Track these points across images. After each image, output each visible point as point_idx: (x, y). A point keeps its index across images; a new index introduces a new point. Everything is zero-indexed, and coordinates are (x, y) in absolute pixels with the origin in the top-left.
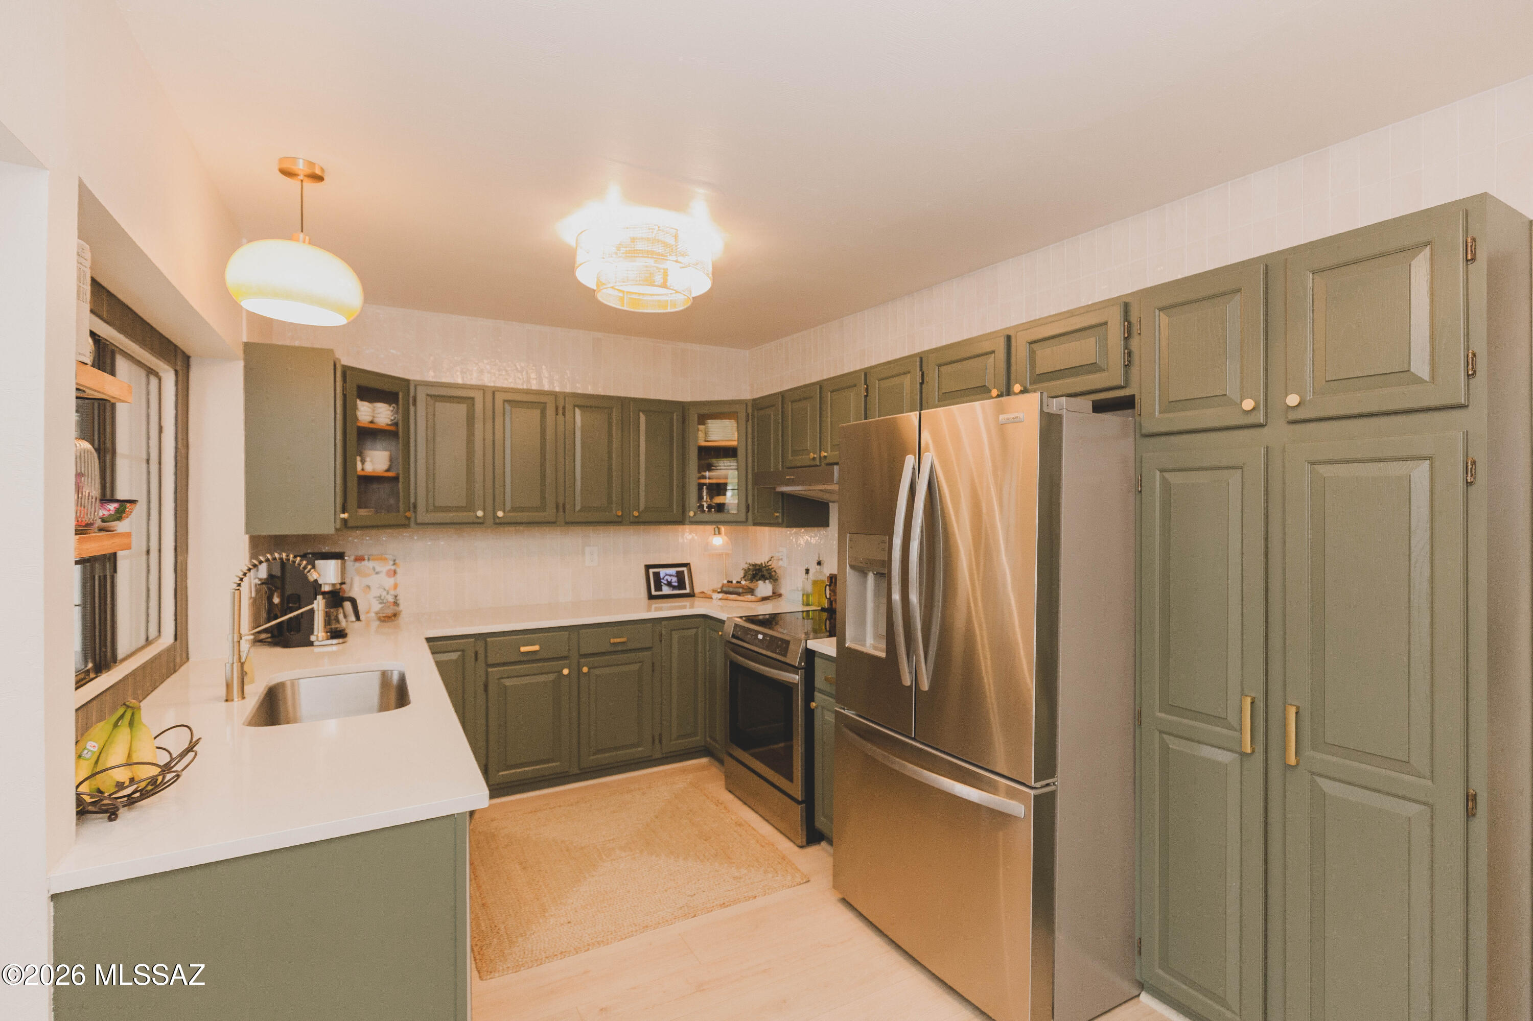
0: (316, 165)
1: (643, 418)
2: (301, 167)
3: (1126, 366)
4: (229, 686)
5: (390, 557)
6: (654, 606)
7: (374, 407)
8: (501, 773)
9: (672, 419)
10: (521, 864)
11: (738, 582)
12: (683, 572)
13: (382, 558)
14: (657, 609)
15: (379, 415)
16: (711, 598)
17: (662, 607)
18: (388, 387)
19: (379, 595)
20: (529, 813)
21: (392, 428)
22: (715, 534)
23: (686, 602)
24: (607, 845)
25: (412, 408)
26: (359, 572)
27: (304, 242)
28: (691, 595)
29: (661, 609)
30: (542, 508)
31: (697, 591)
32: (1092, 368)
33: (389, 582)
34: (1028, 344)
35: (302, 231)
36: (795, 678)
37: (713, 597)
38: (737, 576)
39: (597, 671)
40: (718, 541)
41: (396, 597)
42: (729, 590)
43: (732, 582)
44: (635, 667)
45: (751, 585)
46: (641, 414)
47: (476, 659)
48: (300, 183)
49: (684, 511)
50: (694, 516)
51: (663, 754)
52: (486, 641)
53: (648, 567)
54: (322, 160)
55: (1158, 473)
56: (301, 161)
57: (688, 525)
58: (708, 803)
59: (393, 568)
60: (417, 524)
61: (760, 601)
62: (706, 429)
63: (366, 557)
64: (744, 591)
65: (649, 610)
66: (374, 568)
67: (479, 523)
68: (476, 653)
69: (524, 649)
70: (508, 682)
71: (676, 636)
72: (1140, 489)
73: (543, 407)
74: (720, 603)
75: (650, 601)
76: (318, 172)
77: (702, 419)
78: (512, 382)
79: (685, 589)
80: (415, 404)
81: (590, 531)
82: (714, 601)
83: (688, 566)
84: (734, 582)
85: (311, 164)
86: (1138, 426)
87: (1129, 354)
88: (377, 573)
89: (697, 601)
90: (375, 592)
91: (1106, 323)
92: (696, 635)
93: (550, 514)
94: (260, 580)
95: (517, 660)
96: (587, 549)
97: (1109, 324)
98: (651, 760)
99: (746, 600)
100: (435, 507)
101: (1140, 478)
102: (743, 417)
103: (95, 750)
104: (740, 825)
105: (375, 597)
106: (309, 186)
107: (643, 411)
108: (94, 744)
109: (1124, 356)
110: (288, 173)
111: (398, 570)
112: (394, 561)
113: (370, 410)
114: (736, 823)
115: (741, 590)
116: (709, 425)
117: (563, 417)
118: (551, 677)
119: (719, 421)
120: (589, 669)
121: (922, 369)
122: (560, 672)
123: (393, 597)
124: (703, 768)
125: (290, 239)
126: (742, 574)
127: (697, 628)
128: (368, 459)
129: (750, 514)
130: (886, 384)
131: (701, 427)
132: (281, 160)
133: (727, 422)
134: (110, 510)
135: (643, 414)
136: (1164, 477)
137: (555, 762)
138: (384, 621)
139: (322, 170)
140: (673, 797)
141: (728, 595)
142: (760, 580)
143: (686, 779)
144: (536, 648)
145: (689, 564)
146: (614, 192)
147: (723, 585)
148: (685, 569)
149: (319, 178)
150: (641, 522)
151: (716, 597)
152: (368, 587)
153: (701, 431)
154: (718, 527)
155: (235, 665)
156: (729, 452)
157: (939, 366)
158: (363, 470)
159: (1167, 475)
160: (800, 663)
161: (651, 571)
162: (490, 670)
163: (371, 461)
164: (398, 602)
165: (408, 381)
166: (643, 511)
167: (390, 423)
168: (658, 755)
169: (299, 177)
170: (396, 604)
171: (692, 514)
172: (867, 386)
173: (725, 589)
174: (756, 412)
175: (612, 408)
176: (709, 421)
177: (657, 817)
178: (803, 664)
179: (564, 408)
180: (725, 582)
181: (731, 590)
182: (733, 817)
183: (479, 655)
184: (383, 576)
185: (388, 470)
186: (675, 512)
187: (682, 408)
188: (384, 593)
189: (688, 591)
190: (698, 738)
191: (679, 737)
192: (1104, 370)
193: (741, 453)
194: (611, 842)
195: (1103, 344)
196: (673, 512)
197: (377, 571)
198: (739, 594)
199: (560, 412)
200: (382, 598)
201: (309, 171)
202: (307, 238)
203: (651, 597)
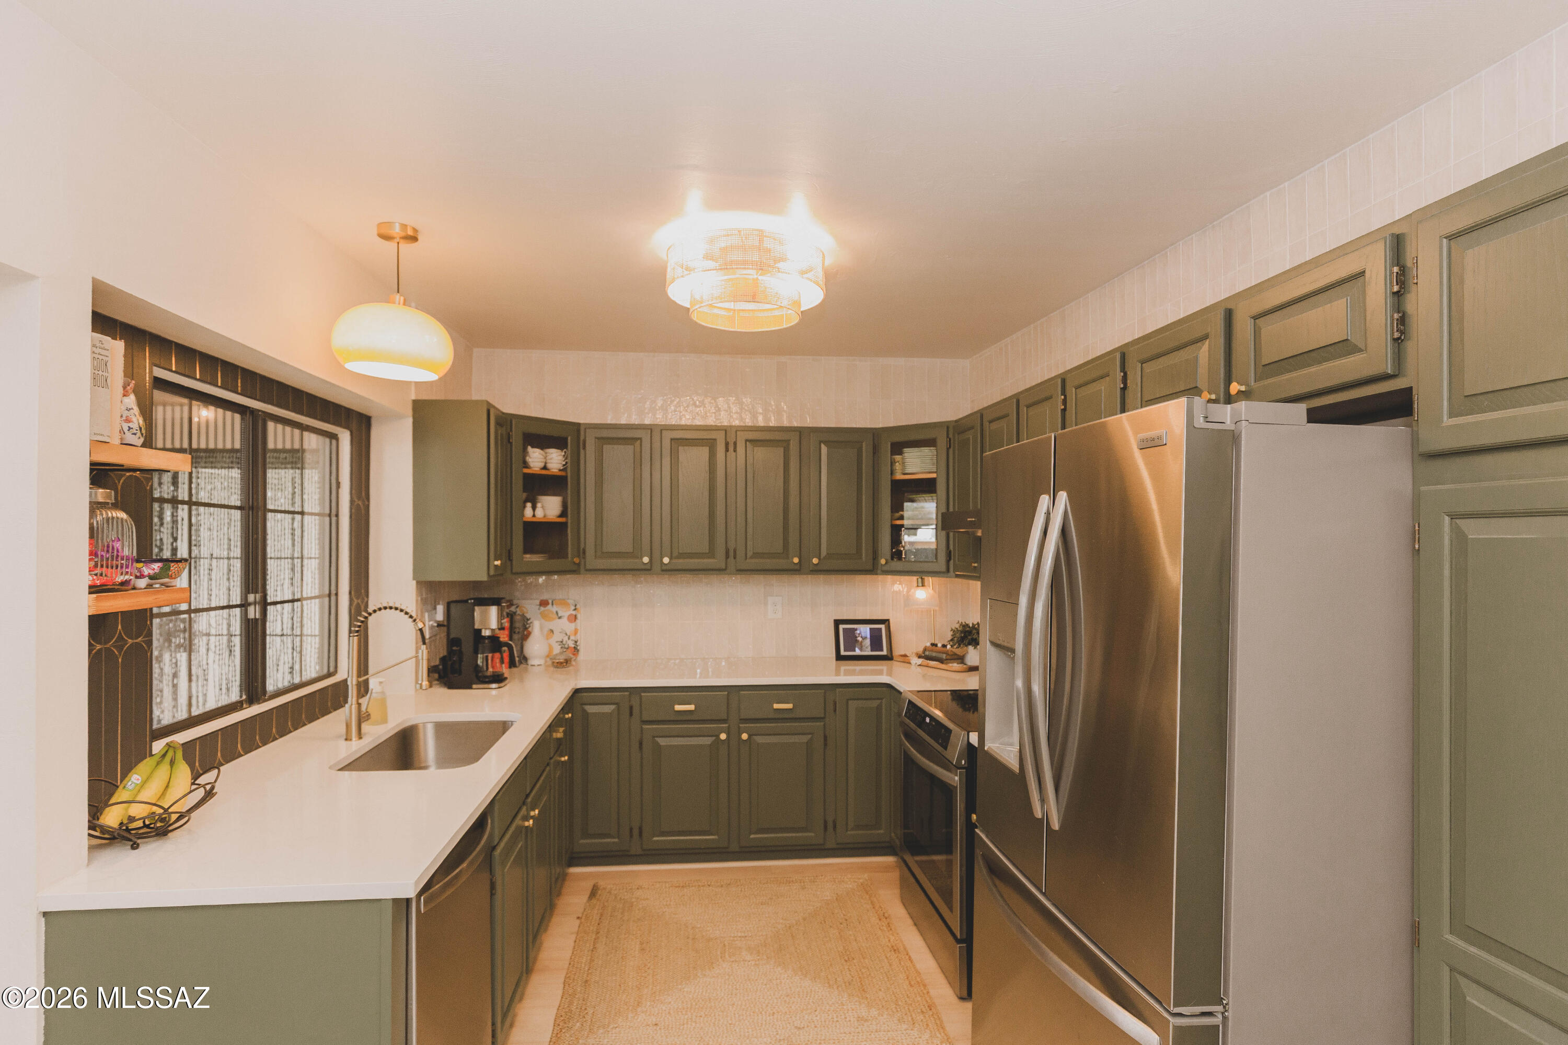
0: (409, 227)
1: (824, 449)
2: (397, 230)
3: (1395, 340)
4: (348, 726)
5: (571, 602)
6: (843, 668)
7: (546, 453)
8: (655, 839)
9: (861, 448)
10: (641, 943)
11: (944, 646)
12: (880, 629)
13: (563, 603)
14: (847, 673)
15: (552, 461)
16: (910, 663)
17: (855, 670)
18: (556, 433)
19: (561, 640)
20: (676, 887)
21: (563, 474)
22: (918, 586)
23: (883, 666)
24: (737, 942)
25: (582, 451)
26: (544, 616)
27: (399, 304)
28: (889, 658)
29: (853, 673)
30: (711, 554)
31: (897, 652)
32: (1344, 347)
33: (569, 627)
34: (1252, 320)
35: (398, 292)
36: (955, 779)
37: (911, 662)
38: (944, 637)
39: (760, 739)
40: (921, 594)
41: (576, 642)
42: (931, 655)
43: (936, 645)
44: (805, 739)
45: (959, 651)
46: (823, 446)
47: (631, 714)
48: (397, 244)
49: (875, 557)
50: (886, 563)
51: (838, 844)
52: (641, 697)
53: (837, 623)
54: (413, 221)
55: (1447, 519)
56: (397, 224)
57: (881, 574)
58: (871, 914)
59: (574, 613)
60: (587, 570)
61: (965, 672)
62: (903, 459)
63: (550, 601)
64: (948, 657)
65: (837, 673)
66: (557, 612)
67: (647, 570)
68: (631, 708)
69: (678, 708)
70: (662, 742)
71: (853, 705)
72: (1417, 546)
73: (711, 444)
74: (919, 669)
75: (838, 662)
76: (410, 232)
77: (898, 448)
78: (689, 419)
79: (882, 650)
80: (584, 448)
81: (773, 579)
82: (913, 667)
83: (887, 622)
84: (940, 645)
85: (404, 227)
86: (1415, 440)
87: (1403, 320)
88: (560, 618)
89: (896, 666)
90: (558, 637)
91: (1362, 273)
92: (879, 708)
93: (718, 561)
94: (436, 622)
95: (672, 719)
96: (770, 600)
97: (1367, 274)
98: (822, 850)
99: (948, 669)
100: (603, 553)
101: (1417, 528)
102: (942, 442)
103: (138, 782)
104: (895, 950)
105: (557, 642)
106: (405, 247)
107: (826, 443)
108: (138, 777)
109: (1392, 323)
110: (387, 238)
111: (579, 616)
112: (576, 606)
113: (542, 457)
114: (892, 947)
115: (944, 656)
116: (906, 454)
117: (734, 454)
118: (708, 741)
119: (916, 449)
120: (750, 736)
121: (1124, 369)
122: (718, 736)
123: (573, 642)
124: (886, 868)
125: (387, 301)
126: (949, 636)
127: (882, 699)
128: (539, 505)
129: (952, 562)
130: (1084, 391)
131: (898, 458)
132: (380, 225)
133: (926, 451)
134: (154, 569)
135: (825, 445)
136: (1458, 527)
137: (713, 835)
138: (556, 667)
139: (415, 230)
140: (835, 898)
141: (928, 661)
142: (969, 644)
143: (860, 879)
144: (691, 707)
145: (888, 620)
146: (694, 199)
147: (925, 650)
148: (882, 627)
149: (414, 239)
150: (821, 571)
151: (915, 662)
152: (552, 631)
153: (898, 462)
154: (922, 578)
155: (353, 706)
156: (925, 487)
157: (1143, 362)
158: (534, 516)
159: (1462, 523)
160: (959, 760)
161: (841, 627)
162: (644, 726)
163: (542, 507)
164: (578, 648)
165: (579, 424)
166: (824, 558)
167: (562, 468)
168: (831, 844)
169: (395, 240)
170: (576, 650)
171: (883, 561)
172: (1065, 396)
173: (927, 653)
174: (956, 435)
175: (789, 440)
176: (905, 450)
177: (804, 919)
178: (963, 762)
179: (735, 444)
180: (928, 644)
181: (934, 654)
182: (892, 938)
183: (634, 711)
184: (565, 620)
185: (561, 516)
186: (864, 559)
187: (875, 435)
188: (566, 639)
189: (884, 653)
190: (882, 831)
191: (857, 827)
192: (1360, 350)
193: (941, 486)
194: (743, 939)
195: (1359, 307)
196: (861, 558)
197: (559, 615)
198: (941, 661)
199: (731, 448)
200: (564, 642)
201: (403, 234)
202: (402, 298)
203: (839, 657)
